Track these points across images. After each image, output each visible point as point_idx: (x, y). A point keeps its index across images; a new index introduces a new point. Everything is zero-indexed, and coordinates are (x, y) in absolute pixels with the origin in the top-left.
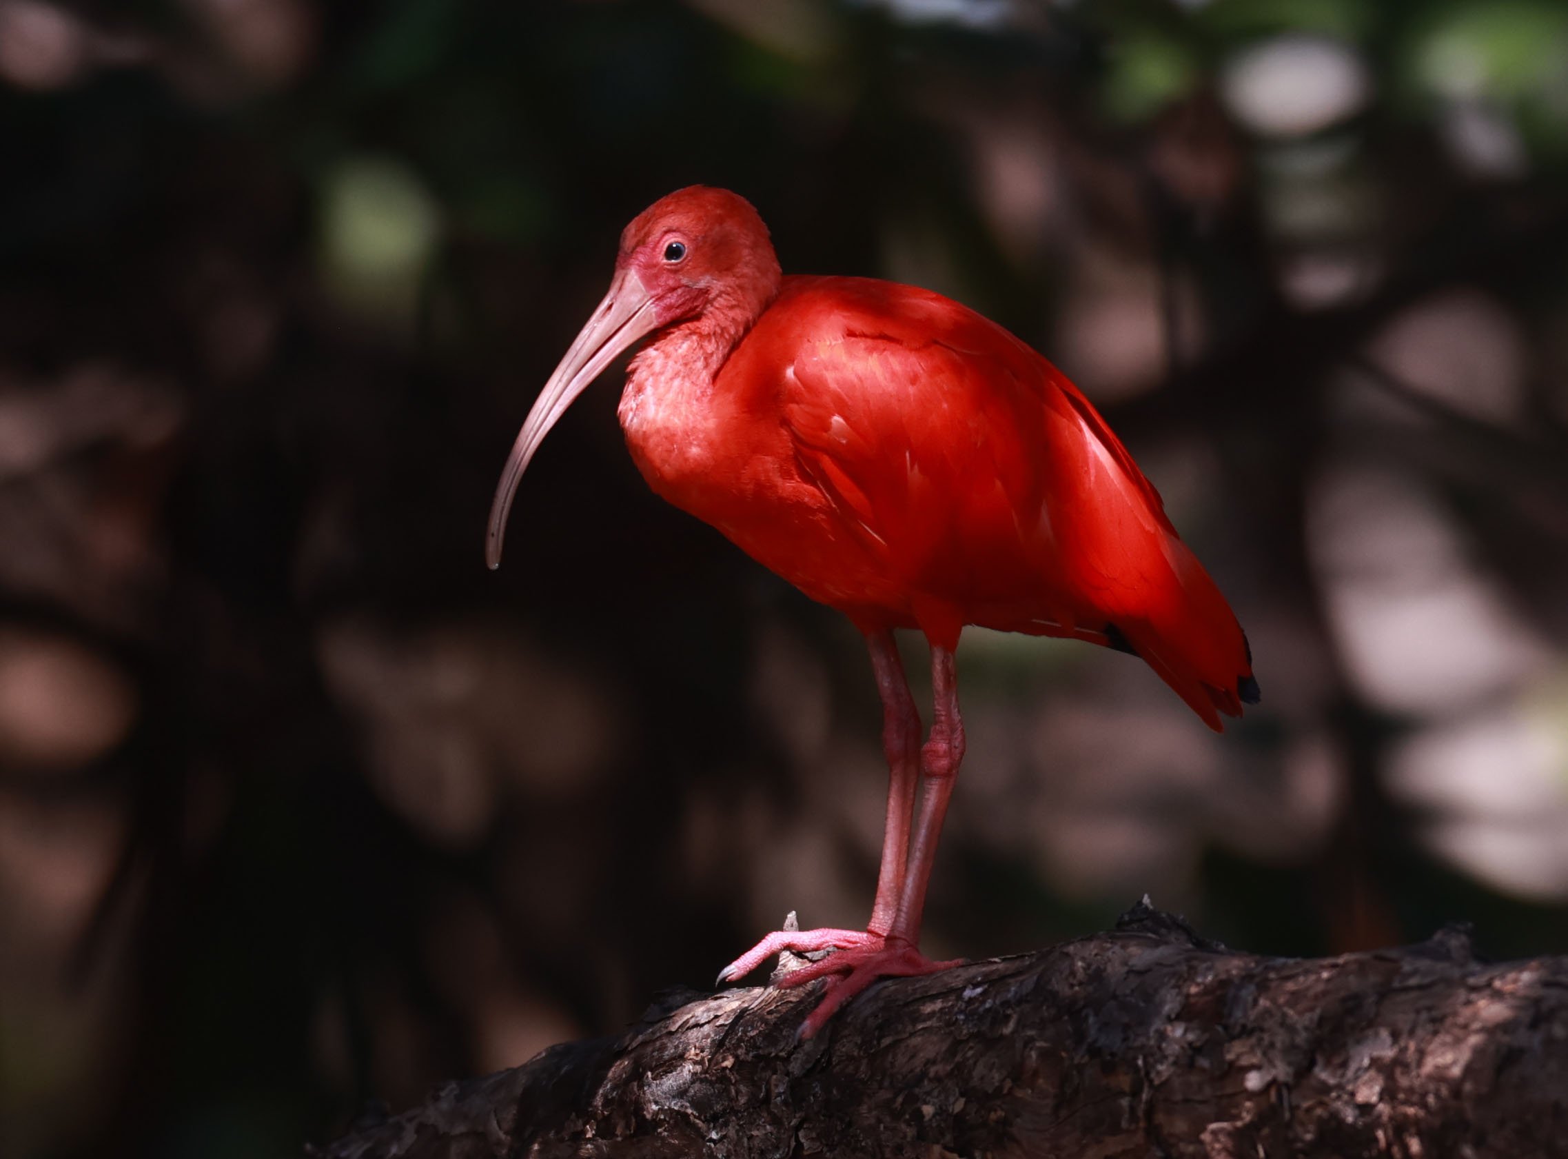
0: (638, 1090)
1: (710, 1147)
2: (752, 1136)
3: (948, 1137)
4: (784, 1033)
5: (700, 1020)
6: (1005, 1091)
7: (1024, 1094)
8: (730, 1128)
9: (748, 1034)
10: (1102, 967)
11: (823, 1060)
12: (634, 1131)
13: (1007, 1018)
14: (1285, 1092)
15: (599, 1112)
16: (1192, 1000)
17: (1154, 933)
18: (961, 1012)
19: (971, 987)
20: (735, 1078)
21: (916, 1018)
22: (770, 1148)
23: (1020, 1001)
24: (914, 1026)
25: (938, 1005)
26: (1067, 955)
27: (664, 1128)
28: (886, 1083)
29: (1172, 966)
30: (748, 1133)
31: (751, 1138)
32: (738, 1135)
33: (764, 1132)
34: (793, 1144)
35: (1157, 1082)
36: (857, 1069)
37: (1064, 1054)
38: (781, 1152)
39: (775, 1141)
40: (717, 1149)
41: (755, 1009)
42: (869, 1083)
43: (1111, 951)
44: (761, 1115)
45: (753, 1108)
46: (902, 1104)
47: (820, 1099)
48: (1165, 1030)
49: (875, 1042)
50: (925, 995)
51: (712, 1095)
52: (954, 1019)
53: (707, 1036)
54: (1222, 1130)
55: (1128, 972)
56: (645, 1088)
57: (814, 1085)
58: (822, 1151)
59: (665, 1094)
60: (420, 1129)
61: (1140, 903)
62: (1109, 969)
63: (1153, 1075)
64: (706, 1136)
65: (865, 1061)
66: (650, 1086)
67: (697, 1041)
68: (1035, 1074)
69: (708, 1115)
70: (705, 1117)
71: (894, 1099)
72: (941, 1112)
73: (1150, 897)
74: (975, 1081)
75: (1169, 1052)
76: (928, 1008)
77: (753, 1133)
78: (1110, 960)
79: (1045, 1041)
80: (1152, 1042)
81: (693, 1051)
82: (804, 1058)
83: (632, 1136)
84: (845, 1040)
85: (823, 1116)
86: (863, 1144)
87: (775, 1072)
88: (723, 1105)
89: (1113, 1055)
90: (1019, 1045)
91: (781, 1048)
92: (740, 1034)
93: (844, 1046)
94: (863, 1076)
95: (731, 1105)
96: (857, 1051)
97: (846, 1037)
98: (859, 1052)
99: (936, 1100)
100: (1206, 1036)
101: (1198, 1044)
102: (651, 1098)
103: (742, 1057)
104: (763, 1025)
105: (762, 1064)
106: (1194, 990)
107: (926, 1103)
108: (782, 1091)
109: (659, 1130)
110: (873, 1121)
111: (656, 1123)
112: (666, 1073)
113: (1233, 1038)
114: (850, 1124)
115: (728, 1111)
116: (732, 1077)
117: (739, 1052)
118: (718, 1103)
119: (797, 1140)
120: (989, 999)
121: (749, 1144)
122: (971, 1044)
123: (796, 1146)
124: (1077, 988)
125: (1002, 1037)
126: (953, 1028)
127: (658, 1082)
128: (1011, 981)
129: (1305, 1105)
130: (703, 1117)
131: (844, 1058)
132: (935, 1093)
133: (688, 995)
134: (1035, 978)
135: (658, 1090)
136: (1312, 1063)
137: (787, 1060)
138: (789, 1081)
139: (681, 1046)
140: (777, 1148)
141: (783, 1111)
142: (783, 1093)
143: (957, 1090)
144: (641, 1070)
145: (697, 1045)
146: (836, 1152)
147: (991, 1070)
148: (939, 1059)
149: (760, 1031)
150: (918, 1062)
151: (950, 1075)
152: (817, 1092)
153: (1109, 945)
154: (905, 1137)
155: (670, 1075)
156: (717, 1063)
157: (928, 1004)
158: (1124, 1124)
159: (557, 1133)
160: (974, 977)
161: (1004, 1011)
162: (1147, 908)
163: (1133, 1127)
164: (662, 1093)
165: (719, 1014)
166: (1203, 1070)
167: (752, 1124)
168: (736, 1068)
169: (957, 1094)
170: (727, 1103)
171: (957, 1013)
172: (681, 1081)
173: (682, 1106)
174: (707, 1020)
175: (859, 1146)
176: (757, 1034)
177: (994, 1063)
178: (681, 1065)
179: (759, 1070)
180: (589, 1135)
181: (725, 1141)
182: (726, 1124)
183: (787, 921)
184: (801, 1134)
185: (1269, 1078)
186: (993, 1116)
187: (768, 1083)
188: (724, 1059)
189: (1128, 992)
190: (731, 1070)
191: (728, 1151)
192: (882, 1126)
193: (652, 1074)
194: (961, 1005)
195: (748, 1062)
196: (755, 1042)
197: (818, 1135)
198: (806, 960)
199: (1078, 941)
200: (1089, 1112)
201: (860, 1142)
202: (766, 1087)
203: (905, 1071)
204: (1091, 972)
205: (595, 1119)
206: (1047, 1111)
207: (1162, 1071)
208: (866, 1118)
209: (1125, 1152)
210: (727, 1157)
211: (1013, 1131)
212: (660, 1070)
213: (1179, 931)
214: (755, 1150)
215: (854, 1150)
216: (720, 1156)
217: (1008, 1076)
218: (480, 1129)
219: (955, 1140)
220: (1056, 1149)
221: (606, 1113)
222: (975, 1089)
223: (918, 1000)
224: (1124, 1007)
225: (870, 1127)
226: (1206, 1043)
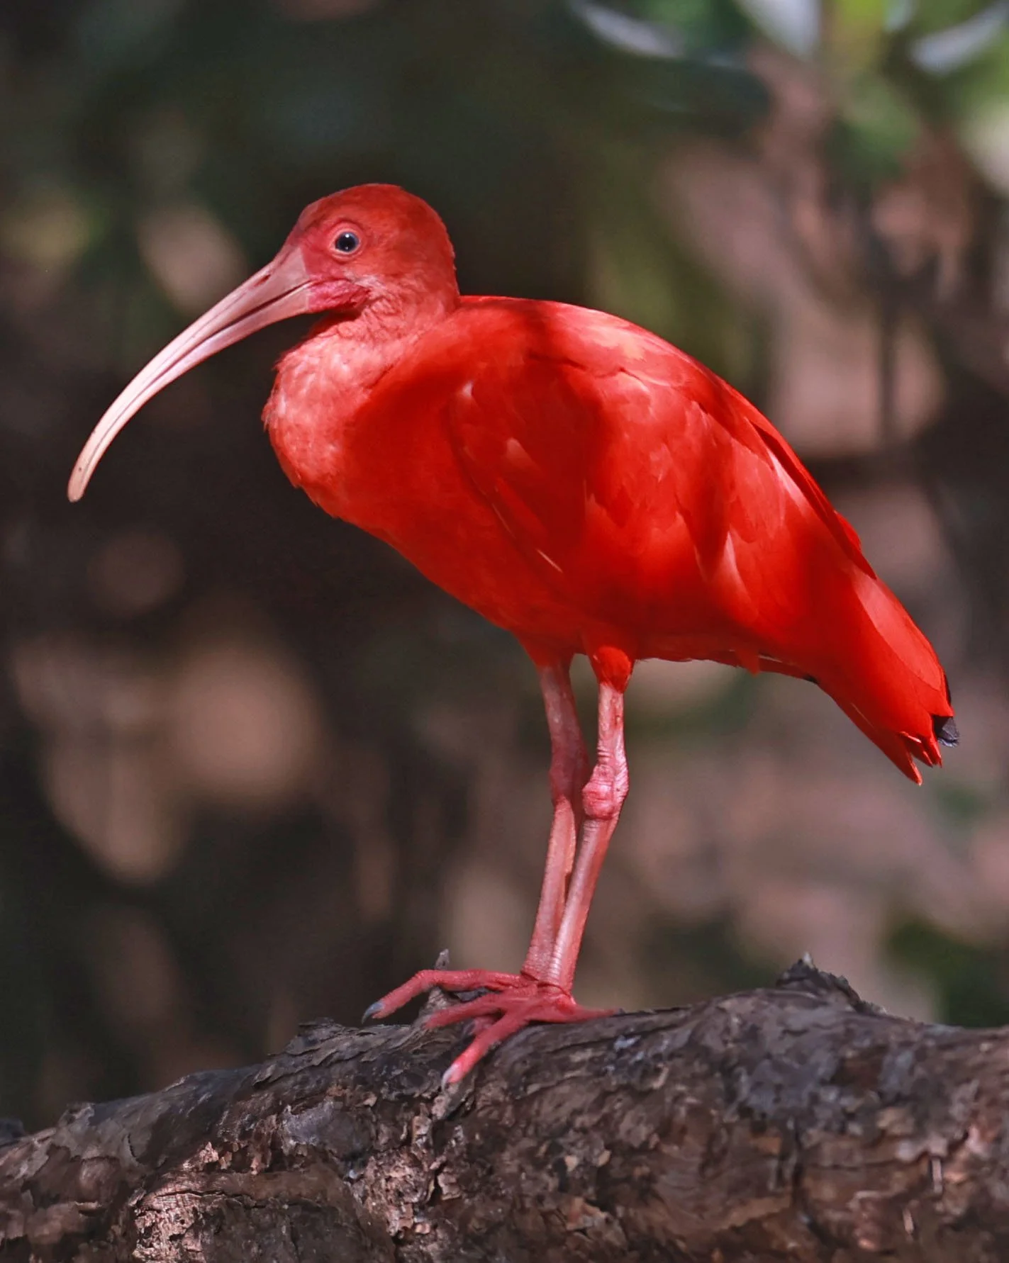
0: (278, 1123)
1: (346, 1188)
2: (390, 1177)
3: (591, 1190)
4: (429, 1074)
5: (344, 1056)
6: (652, 1146)
7: (672, 1150)
8: (368, 1168)
9: (393, 1072)
10: (758, 1025)
11: (467, 1104)
12: (270, 1165)
13: (658, 1071)
14: (936, 1164)
15: (236, 1143)
16: (848, 1065)
17: (815, 993)
18: (612, 1062)
19: (622, 1037)
20: (377, 1116)
21: (565, 1066)
22: (408, 1191)
23: (672, 1056)
24: (563, 1075)
25: (588, 1054)
26: (723, 1010)
27: (300, 1164)
28: (531, 1131)
29: (829, 1028)
30: (387, 1174)
31: (389, 1179)
32: (376, 1176)
33: (403, 1174)
34: (432, 1188)
35: (806, 1146)
36: (501, 1116)
37: (713, 1112)
38: (418, 1195)
39: (412, 1183)
40: (354, 1189)
41: (401, 1047)
42: (513, 1130)
43: (769, 1008)
44: (400, 1157)
45: (394, 1149)
46: (546, 1153)
47: (462, 1143)
48: (819, 1093)
49: (522, 1089)
50: (575, 1043)
51: (352, 1133)
52: (603, 1069)
53: (350, 1073)
54: (870, 1198)
55: (784, 1032)
56: (284, 1122)
57: (456, 1129)
58: (460, 1198)
59: (304, 1129)
60: (53, 1150)
61: (801, 961)
62: (765, 1027)
63: (803, 1139)
64: (343, 1175)
65: (510, 1108)
66: (289, 1120)
67: (340, 1078)
68: (684, 1130)
69: (347, 1153)
70: (344, 1154)
71: (537, 1149)
72: (585, 1163)
73: (810, 955)
74: (622, 1135)
75: (820, 1117)
76: (577, 1057)
77: (391, 1174)
79: (696, 1097)
80: (805, 1105)
81: (334, 1088)
82: (449, 1100)
83: (267, 1170)
84: (491, 1084)
85: (465, 1160)
86: (503, 1192)
87: (417, 1114)
88: (362, 1144)
89: (764, 1115)
90: (668, 1100)
91: (426, 1088)
92: (384, 1072)
93: (490, 1090)
94: (508, 1122)
95: (371, 1145)
96: (503, 1096)
97: (492, 1081)
98: (504, 1098)
99: (581, 1152)
100: (861, 1102)
101: (851, 1110)
102: (290, 1132)
103: (384, 1097)
104: (408, 1065)
105: (405, 1105)
106: (850, 1054)
107: (570, 1154)
108: (424, 1133)
109: (296, 1166)
110: (514, 1169)
111: (293, 1157)
112: (306, 1107)
113: (886, 1105)
114: (491, 1171)
115: (367, 1150)
116: (374, 1116)
117: (383, 1091)
119: (436, 1184)
120: (640, 1050)
121: (386, 1185)
122: (620, 1096)
123: (434, 1190)
124: (730, 1045)
125: (651, 1091)
126: (602, 1078)
127: (297, 1116)
128: (664, 1033)
130: (341, 1156)
131: (489, 1103)
132: (580, 1144)
133: (334, 1028)
134: (688, 1032)
135: (298, 1125)
136: (966, 1136)
137: (430, 1102)
138: (430, 1125)
139: (322, 1081)
140: (416, 1191)
141: (424, 1154)
142: (425, 1135)
143: (602, 1143)
144: (281, 1103)
145: (340, 1080)
146: (476, 1199)
147: (638, 1123)
148: (586, 1110)
149: (405, 1071)
150: (564, 1113)
151: (596, 1127)
152: (459, 1136)
153: (766, 1003)
154: (546, 1188)
155: (309, 1110)
156: (359, 1101)
157: (578, 1053)
158: (771, 1186)
159: (191, 1163)
160: (627, 1028)
161: (655, 1064)
162: (806, 966)
163: (780, 1190)
164: (301, 1128)
165: (365, 1051)
166: (853, 1137)
167: (391, 1165)
168: (379, 1106)
169: (603, 1147)
171: (607, 1063)
172: (321, 1117)
173: (320, 1143)
174: (351, 1056)
175: (499, 1193)
176: (402, 1073)
177: (642, 1117)
178: (322, 1100)
179: (401, 1110)
180: (224, 1167)
181: (363, 1181)
182: (364, 1164)
183: (439, 959)
184: (441, 1178)
185: (920, 1150)
186: (638, 1172)
187: (410, 1123)
188: (366, 1097)
189: (782, 1051)
190: (374, 1108)
191: (365, 1191)
192: (523, 1176)
193: (292, 1108)
194: (612, 1055)
195: (390, 1101)
196: (399, 1083)
197: (458, 1180)
198: (455, 1001)
199: (735, 996)
200: (735, 1172)
201: (501, 1190)
202: (407, 1127)
203: (550, 1119)
204: (746, 1028)
205: (231, 1151)
206: (694, 1169)
207: (814, 1135)
208: (508, 1165)
209: (770, 1216)
210: (364, 1198)
211: (658, 1187)
212: (301, 1104)
213: (840, 993)
214: (392, 1192)
215: (494, 1198)
216: (356, 1196)
217: (656, 1131)
218: (113, 1154)
219: (597, 1193)
220: (701, 1209)
221: (242, 1146)
222: (620, 1142)
223: (567, 1048)
224: (779, 1067)
225: (512, 1175)
226: (860, 1109)
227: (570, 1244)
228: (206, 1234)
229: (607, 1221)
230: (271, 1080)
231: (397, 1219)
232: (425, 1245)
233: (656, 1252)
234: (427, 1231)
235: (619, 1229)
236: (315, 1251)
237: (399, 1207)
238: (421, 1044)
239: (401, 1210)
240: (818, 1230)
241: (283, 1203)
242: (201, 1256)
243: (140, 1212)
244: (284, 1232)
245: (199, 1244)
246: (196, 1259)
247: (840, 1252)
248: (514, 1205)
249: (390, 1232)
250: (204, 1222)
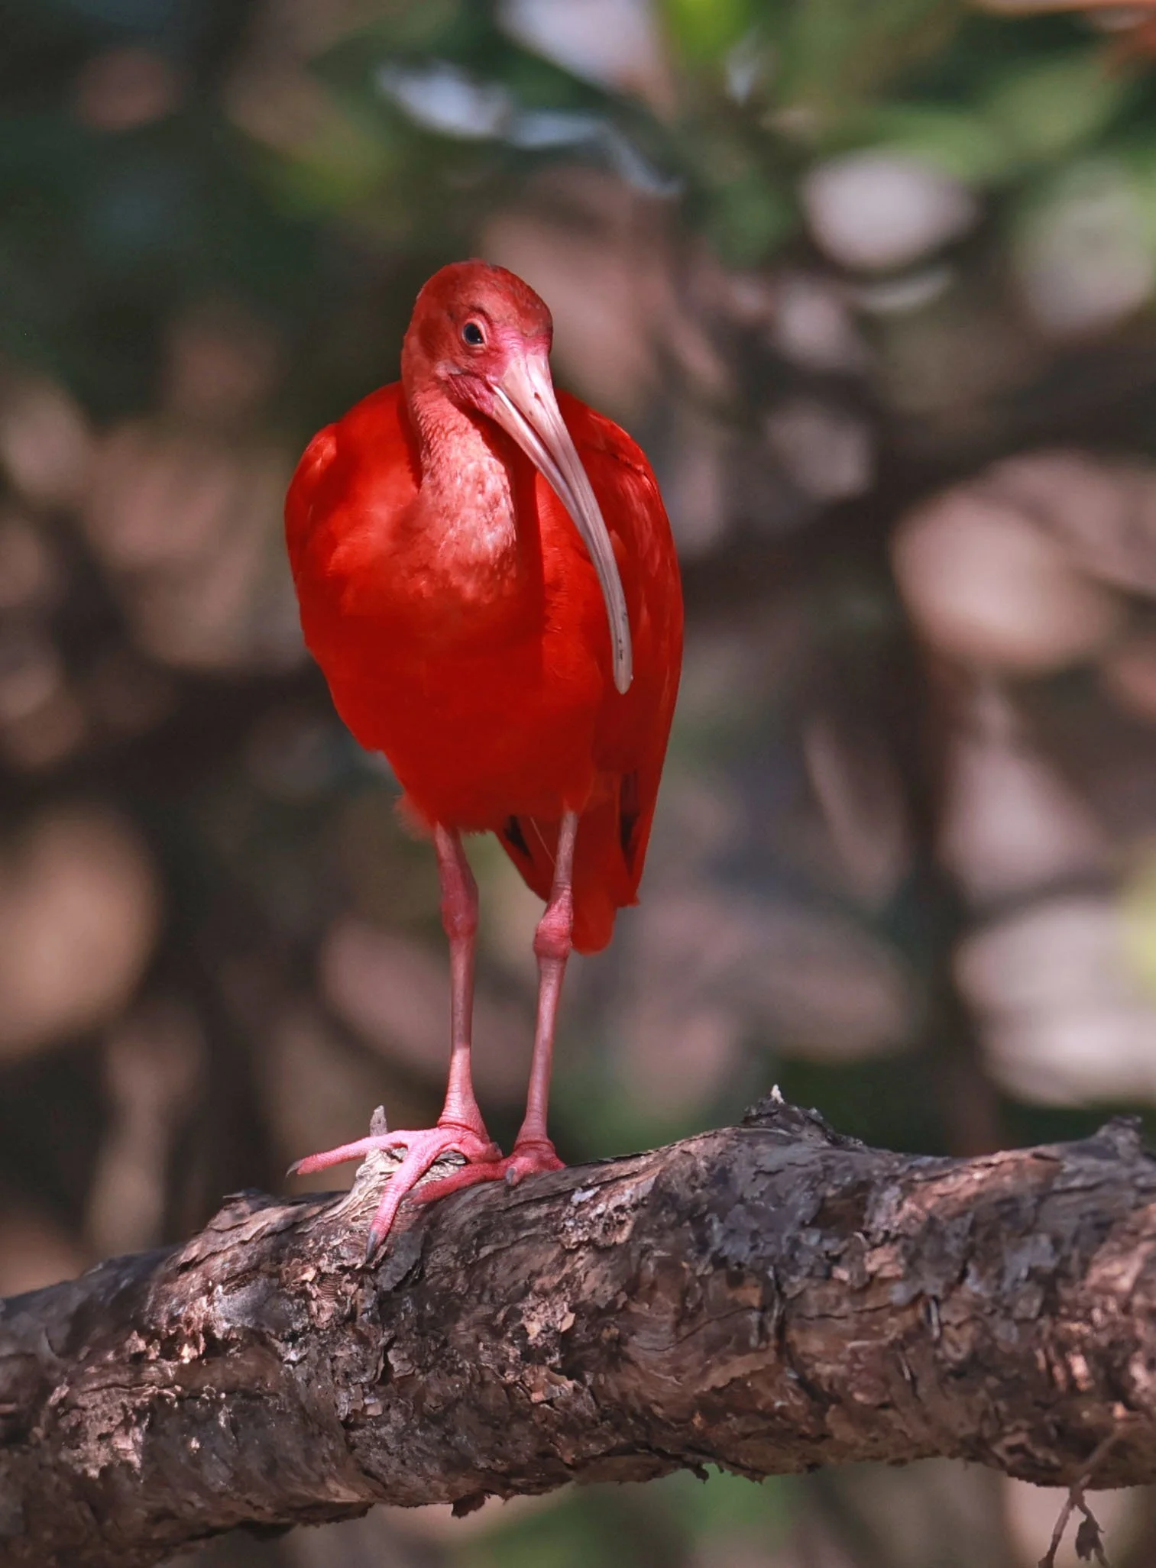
0: (208, 1306)
1: (288, 1370)
2: (336, 1357)
3: (556, 1358)
5: (276, 1228)
6: (620, 1306)
7: (641, 1308)
8: (310, 1347)
9: (331, 1243)
10: (728, 1167)
11: (415, 1272)
12: (204, 1352)
13: (622, 1223)
14: (933, 1306)
15: (164, 1330)
16: (829, 1204)
17: (786, 1129)
18: (570, 1218)
19: (581, 1189)
20: (316, 1292)
21: (519, 1225)
22: (356, 1370)
23: (636, 1205)
24: (518, 1234)
25: (544, 1209)
26: (687, 1153)
27: (236, 1348)
28: (486, 1298)
29: (806, 1166)
30: (332, 1353)
31: (334, 1359)
32: (319, 1355)
33: (349, 1353)
34: (382, 1365)
35: (789, 1296)
36: (453, 1283)
37: (685, 1265)
38: (367, 1374)
39: (360, 1362)
40: (296, 1371)
41: (339, 1215)
42: (467, 1297)
43: (738, 1149)
44: (346, 1333)
45: (337, 1325)
46: (505, 1321)
47: (412, 1315)
48: (799, 1237)
49: (474, 1252)
50: (528, 1199)
51: (290, 1312)
52: (562, 1226)
53: (285, 1245)
54: (863, 1348)
55: (756, 1173)
56: (216, 1304)
57: (405, 1299)
58: (413, 1374)
59: (238, 1310)
61: (769, 1096)
62: (736, 1169)
63: (785, 1288)
64: (284, 1357)
65: (462, 1273)
66: (220, 1301)
67: (274, 1251)
68: (654, 1286)
69: (286, 1334)
70: (283, 1336)
71: (494, 1316)
72: (548, 1329)
73: (779, 1089)
74: (586, 1295)
75: (802, 1262)
76: (532, 1214)
77: (336, 1354)
78: (736, 1160)
79: (664, 1250)
80: (784, 1251)
81: (269, 1263)
82: (394, 1269)
83: (200, 1358)
84: (439, 1250)
85: (416, 1334)
87: (361, 1286)
88: (302, 1322)
89: (740, 1265)
90: (635, 1254)
92: (321, 1243)
93: (438, 1257)
94: (460, 1289)
95: (312, 1322)
96: (453, 1261)
97: (440, 1246)
98: (455, 1263)
99: (543, 1317)
100: (845, 1244)
101: (836, 1253)
102: (222, 1315)
103: (324, 1269)
104: (348, 1233)
105: (347, 1277)
106: (831, 1192)
107: (531, 1319)
108: (369, 1306)
109: (232, 1351)
110: (470, 1340)
111: (227, 1343)
112: (239, 1286)
113: (875, 1246)
114: (445, 1344)
115: (308, 1329)
116: (313, 1292)
117: (322, 1263)
118: (297, 1320)
119: (386, 1361)
120: (600, 1202)
121: (332, 1366)
122: (581, 1253)
123: (385, 1368)
124: (699, 1191)
125: (615, 1245)
126: (560, 1236)
127: (230, 1297)
128: (626, 1183)
129: (956, 1320)
130: (280, 1336)
131: (438, 1269)
132: (541, 1309)
133: (264, 1200)
134: (653, 1179)
135: (230, 1306)
136: (964, 1274)
137: (374, 1272)
138: (376, 1297)
139: (255, 1257)
140: (364, 1370)
141: (370, 1328)
142: (371, 1309)
143: (566, 1306)
144: (210, 1284)
145: (274, 1255)
146: (430, 1374)
147: (603, 1282)
148: (545, 1269)
149: (344, 1240)
150: (522, 1275)
151: (558, 1289)
152: (409, 1308)
153: (734, 1142)
154: (507, 1357)
155: (243, 1289)
156: (297, 1276)
157: (532, 1210)
158: (753, 1341)
159: (116, 1354)
160: (585, 1179)
161: (618, 1217)
162: (776, 1101)
163: (763, 1345)
164: (235, 1309)
165: (299, 1221)
166: (842, 1282)
167: (335, 1343)
168: (318, 1280)
169: (566, 1310)
170: (307, 1320)
171: (564, 1220)
172: (255, 1296)
173: (256, 1324)
175: (456, 1367)
176: (341, 1244)
177: (606, 1276)
178: (256, 1277)
179: (343, 1282)
180: (152, 1357)
181: (305, 1362)
182: (306, 1343)
183: (374, 1117)
184: (391, 1354)
185: (915, 1291)
186: (606, 1334)
187: (353, 1297)
188: (304, 1271)
189: (757, 1194)
190: (311, 1283)
191: (309, 1373)
192: (481, 1345)
193: (224, 1288)
194: (570, 1210)
195: (330, 1274)
196: (339, 1253)
197: (410, 1356)
198: (395, 1160)
199: (701, 1138)
200: (713, 1328)
201: (458, 1363)
202: (351, 1301)
203: (506, 1284)
204: (715, 1172)
205: (159, 1339)
206: (666, 1327)
207: (796, 1283)
208: (464, 1336)
209: (753, 1374)
210: (308, 1381)
211: (629, 1350)
212: (233, 1284)
213: (814, 1127)
214: (339, 1372)
215: (450, 1373)
216: (300, 1379)
217: (622, 1290)
218: (30, 1350)
219: (563, 1360)
220: (677, 1371)
221: (171, 1332)
222: (585, 1301)
223: (520, 1204)
224: (753, 1212)
225: (468, 1345)
226: (846, 1250)
227: (536, 1418)
228: (137, 1430)
229: (575, 1389)
230: (197, 1260)
231: (346, 1401)
232: (378, 1428)
233: (631, 1421)
234: (380, 1413)
235: (590, 1398)
236: (257, 1442)
237: (347, 1388)
238: (360, 1211)
239: (350, 1392)
240: (807, 1386)
241: (219, 1392)
242: (133, 1454)
243: (64, 1411)
244: (222, 1423)
245: (130, 1442)
246: (129, 1458)
247: (833, 1407)
248: (472, 1379)
249: (339, 1417)
250: (134, 1418)
